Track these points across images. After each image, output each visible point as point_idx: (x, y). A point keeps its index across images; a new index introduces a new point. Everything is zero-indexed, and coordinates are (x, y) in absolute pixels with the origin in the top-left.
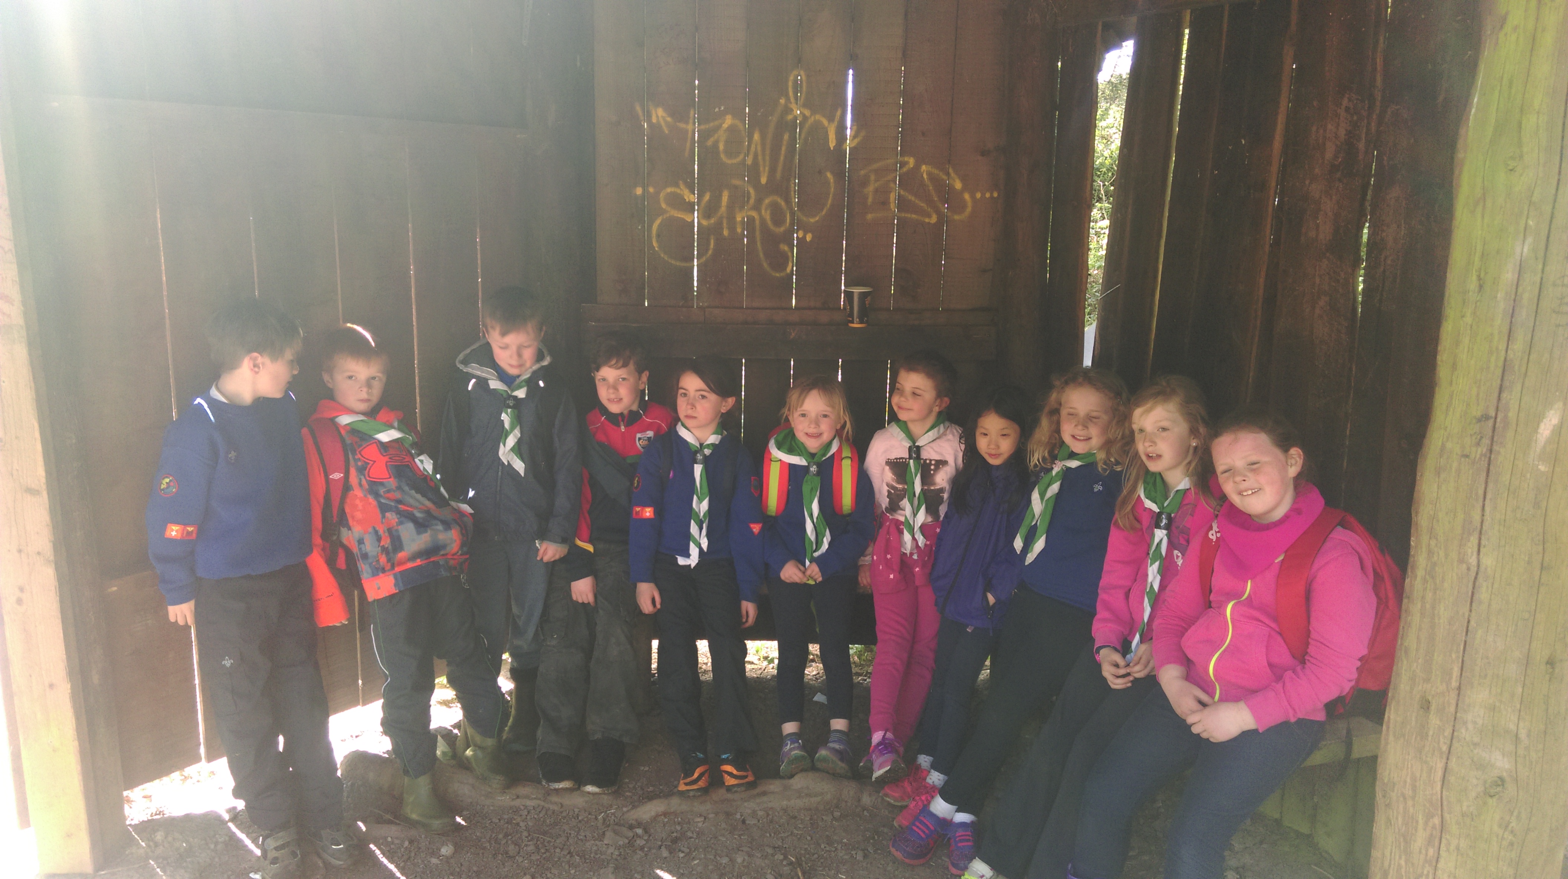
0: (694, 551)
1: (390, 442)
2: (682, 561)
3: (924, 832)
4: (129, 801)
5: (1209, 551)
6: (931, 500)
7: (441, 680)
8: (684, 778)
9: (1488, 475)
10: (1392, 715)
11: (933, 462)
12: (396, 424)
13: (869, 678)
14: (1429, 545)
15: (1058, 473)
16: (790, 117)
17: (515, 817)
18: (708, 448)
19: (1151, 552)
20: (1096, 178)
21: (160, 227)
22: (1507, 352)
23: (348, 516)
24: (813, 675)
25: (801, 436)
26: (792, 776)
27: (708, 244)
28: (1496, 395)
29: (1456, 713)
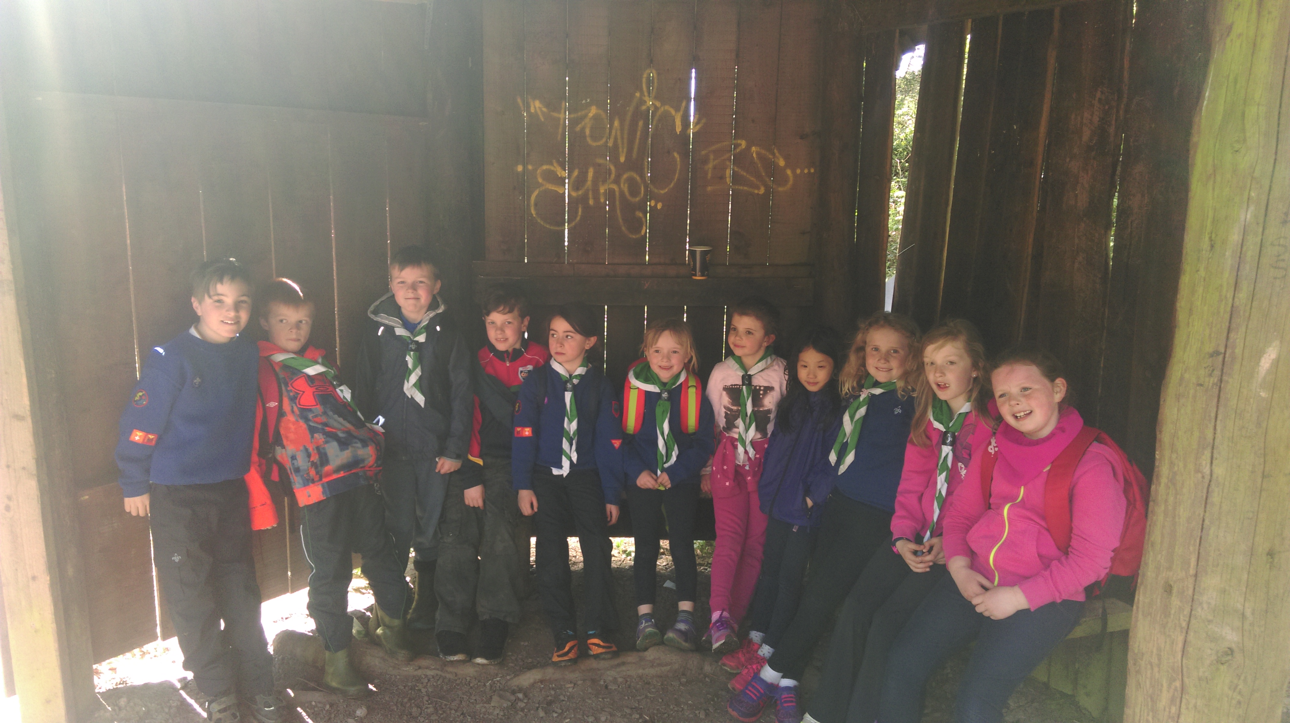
0: (566, 463)
1: (315, 375)
2: (555, 472)
3: (756, 695)
4: (97, 673)
5: (989, 462)
6: (760, 419)
7: (357, 571)
8: (557, 651)
9: (1218, 401)
10: (1141, 597)
11: (762, 388)
12: (320, 360)
13: (710, 567)
14: (1171, 457)
15: (864, 399)
16: (644, 108)
17: (418, 685)
18: (576, 379)
19: (940, 465)
20: (894, 156)
21: (125, 199)
22: (1233, 299)
23: (283, 436)
24: (664, 566)
25: (655, 368)
26: (646, 649)
27: (577, 213)
28: (1225, 334)
29: (1193, 595)
